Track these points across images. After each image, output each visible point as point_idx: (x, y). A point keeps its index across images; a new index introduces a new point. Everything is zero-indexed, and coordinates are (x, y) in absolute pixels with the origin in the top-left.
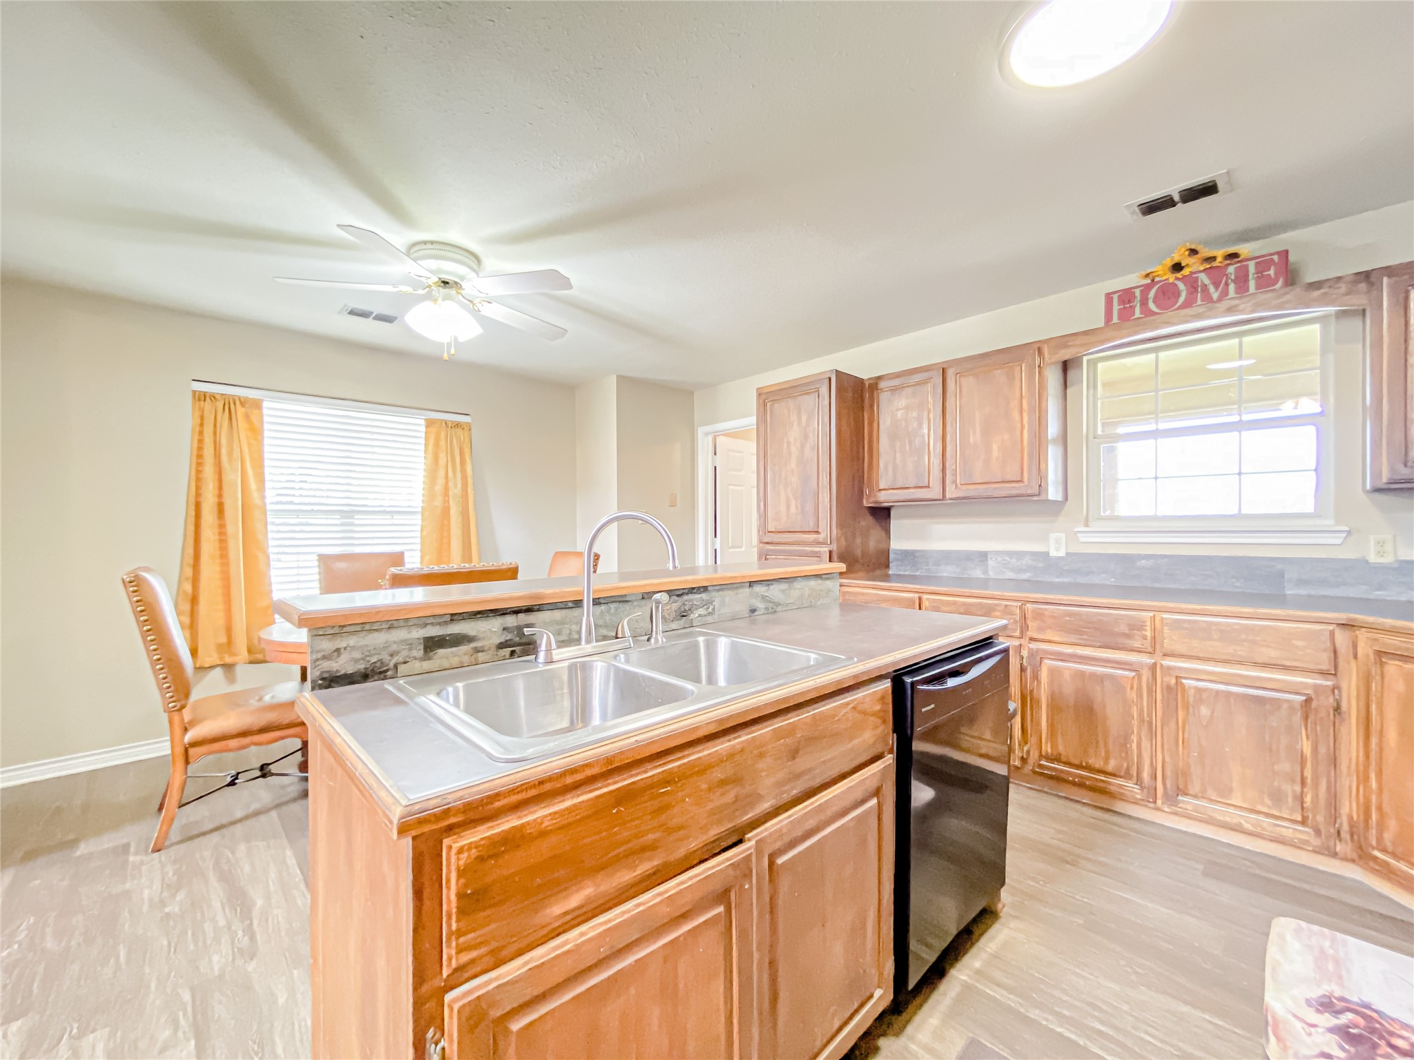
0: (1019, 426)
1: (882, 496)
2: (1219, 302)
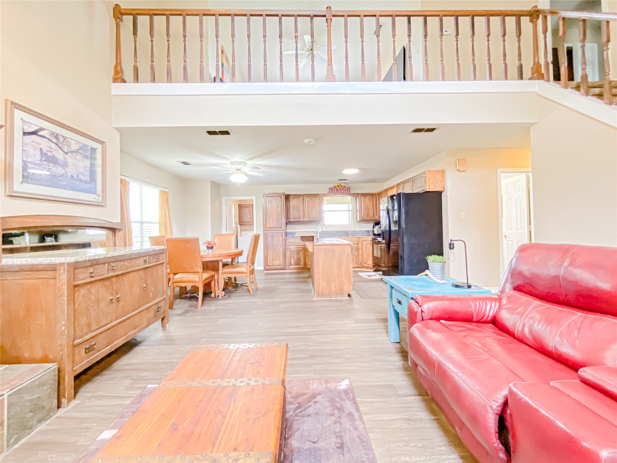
0: (317, 208)
1: (291, 220)
2: (343, 193)
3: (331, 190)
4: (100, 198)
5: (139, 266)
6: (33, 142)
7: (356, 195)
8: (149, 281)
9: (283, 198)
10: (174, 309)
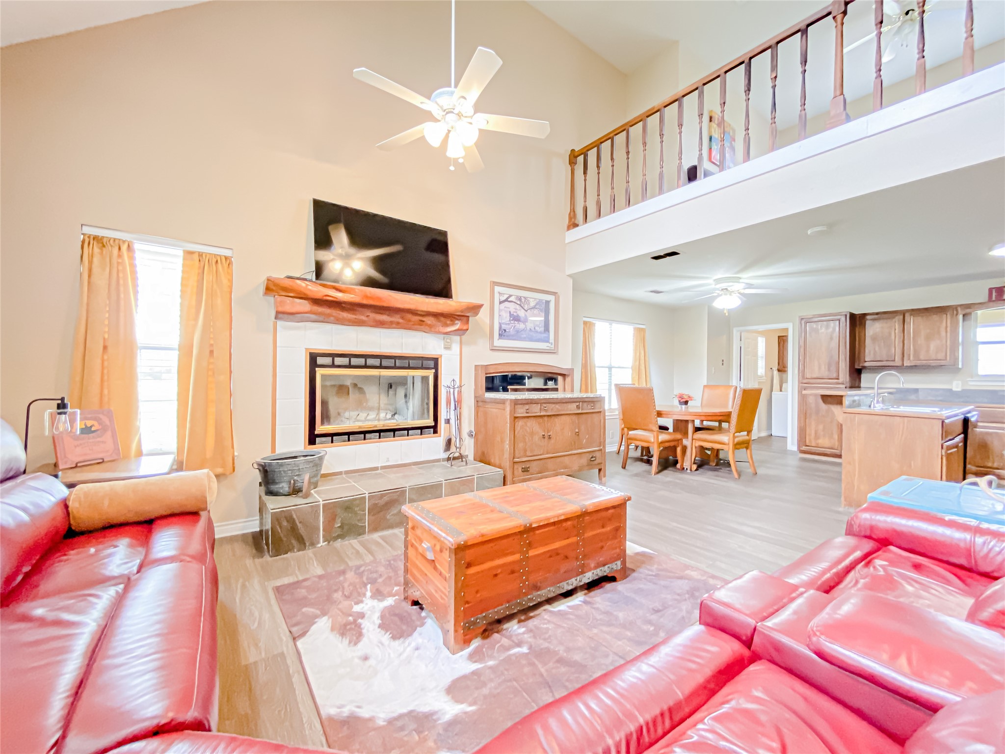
0: (945, 338)
4: (553, 346)
5: (570, 411)
6: (505, 307)
8: (583, 428)
9: (846, 322)
10: (626, 470)
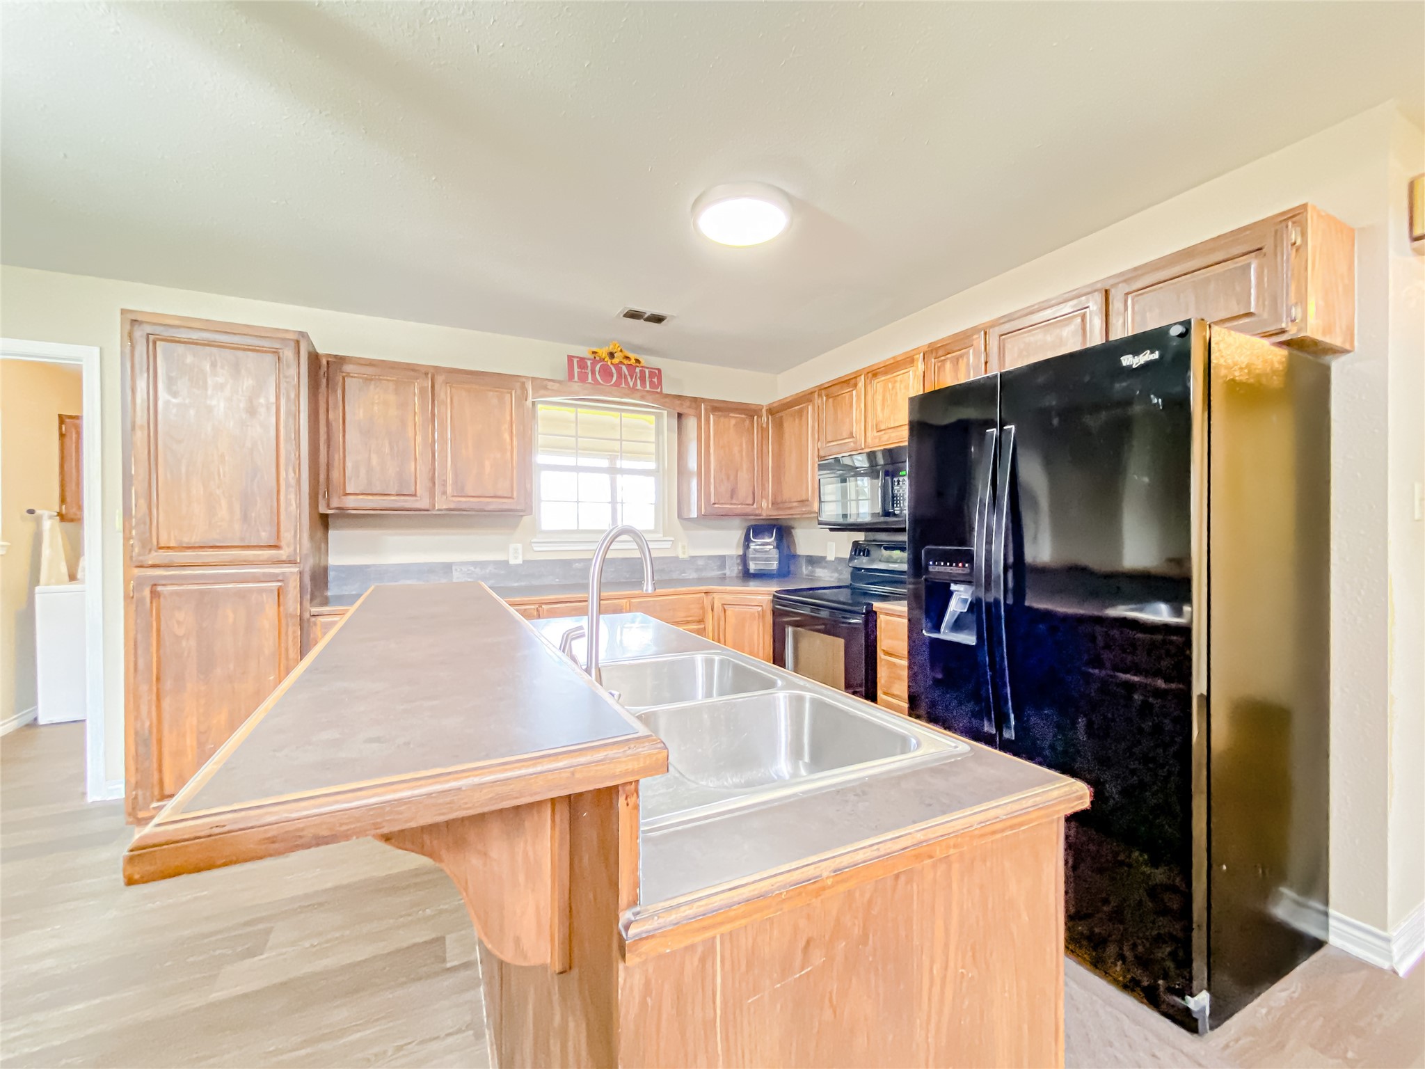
0: (509, 447)
1: (350, 502)
2: (634, 389)
3: (576, 370)
7: (688, 403)
9: (298, 374)
